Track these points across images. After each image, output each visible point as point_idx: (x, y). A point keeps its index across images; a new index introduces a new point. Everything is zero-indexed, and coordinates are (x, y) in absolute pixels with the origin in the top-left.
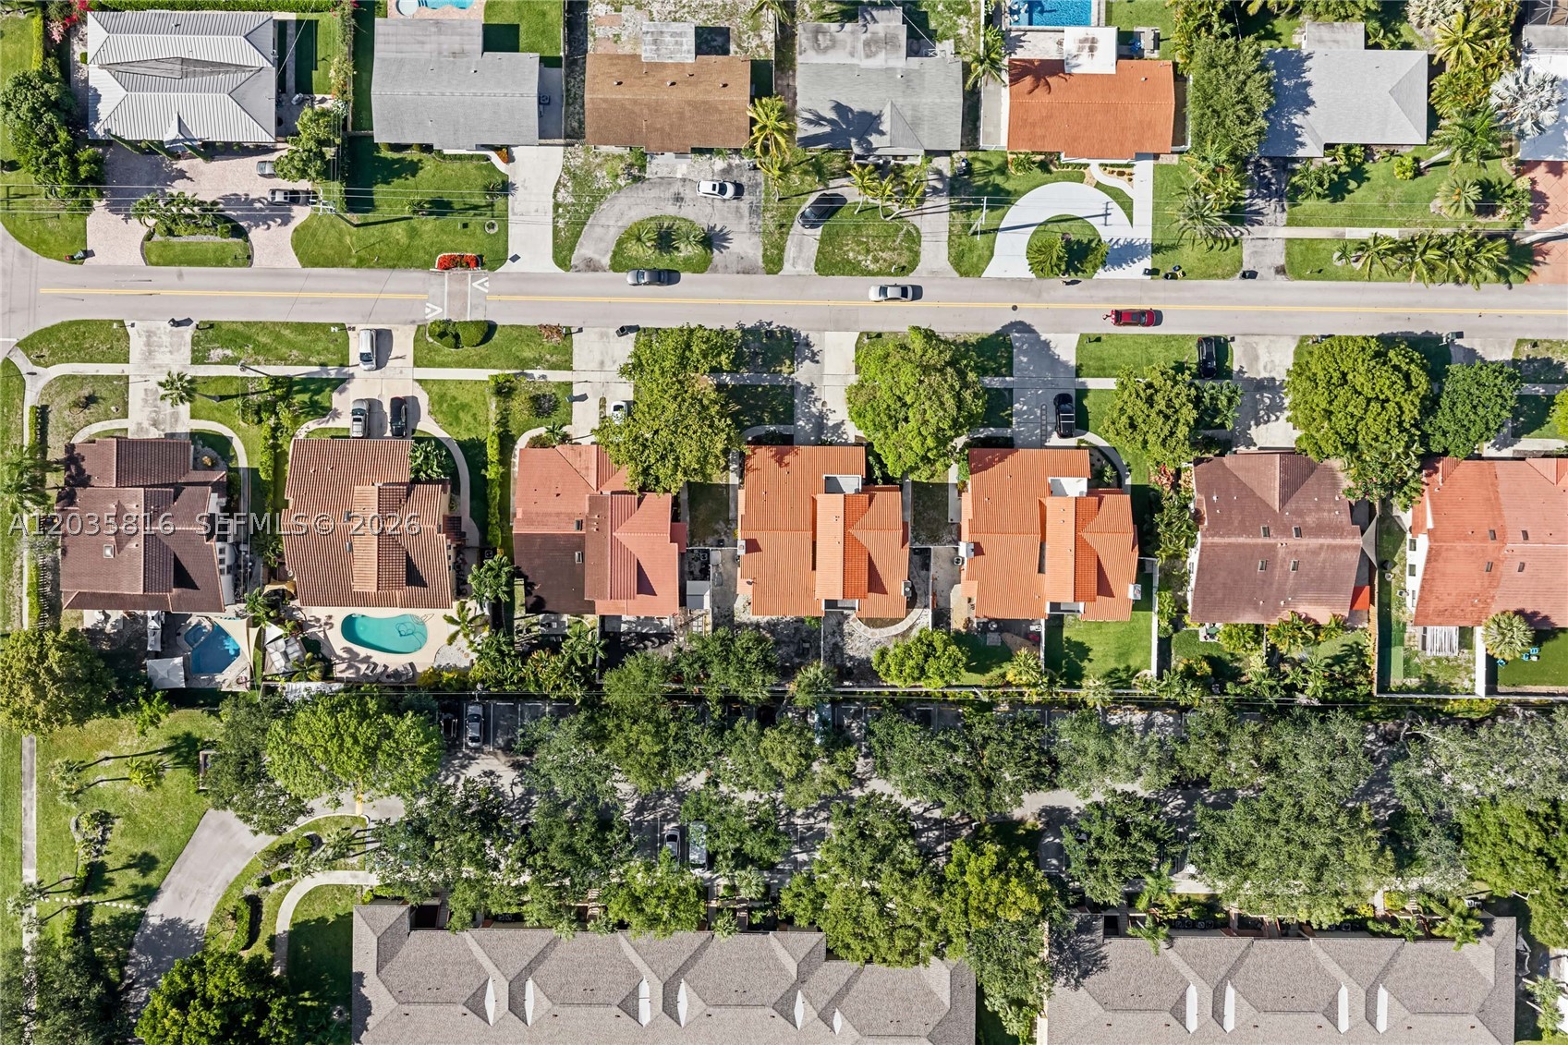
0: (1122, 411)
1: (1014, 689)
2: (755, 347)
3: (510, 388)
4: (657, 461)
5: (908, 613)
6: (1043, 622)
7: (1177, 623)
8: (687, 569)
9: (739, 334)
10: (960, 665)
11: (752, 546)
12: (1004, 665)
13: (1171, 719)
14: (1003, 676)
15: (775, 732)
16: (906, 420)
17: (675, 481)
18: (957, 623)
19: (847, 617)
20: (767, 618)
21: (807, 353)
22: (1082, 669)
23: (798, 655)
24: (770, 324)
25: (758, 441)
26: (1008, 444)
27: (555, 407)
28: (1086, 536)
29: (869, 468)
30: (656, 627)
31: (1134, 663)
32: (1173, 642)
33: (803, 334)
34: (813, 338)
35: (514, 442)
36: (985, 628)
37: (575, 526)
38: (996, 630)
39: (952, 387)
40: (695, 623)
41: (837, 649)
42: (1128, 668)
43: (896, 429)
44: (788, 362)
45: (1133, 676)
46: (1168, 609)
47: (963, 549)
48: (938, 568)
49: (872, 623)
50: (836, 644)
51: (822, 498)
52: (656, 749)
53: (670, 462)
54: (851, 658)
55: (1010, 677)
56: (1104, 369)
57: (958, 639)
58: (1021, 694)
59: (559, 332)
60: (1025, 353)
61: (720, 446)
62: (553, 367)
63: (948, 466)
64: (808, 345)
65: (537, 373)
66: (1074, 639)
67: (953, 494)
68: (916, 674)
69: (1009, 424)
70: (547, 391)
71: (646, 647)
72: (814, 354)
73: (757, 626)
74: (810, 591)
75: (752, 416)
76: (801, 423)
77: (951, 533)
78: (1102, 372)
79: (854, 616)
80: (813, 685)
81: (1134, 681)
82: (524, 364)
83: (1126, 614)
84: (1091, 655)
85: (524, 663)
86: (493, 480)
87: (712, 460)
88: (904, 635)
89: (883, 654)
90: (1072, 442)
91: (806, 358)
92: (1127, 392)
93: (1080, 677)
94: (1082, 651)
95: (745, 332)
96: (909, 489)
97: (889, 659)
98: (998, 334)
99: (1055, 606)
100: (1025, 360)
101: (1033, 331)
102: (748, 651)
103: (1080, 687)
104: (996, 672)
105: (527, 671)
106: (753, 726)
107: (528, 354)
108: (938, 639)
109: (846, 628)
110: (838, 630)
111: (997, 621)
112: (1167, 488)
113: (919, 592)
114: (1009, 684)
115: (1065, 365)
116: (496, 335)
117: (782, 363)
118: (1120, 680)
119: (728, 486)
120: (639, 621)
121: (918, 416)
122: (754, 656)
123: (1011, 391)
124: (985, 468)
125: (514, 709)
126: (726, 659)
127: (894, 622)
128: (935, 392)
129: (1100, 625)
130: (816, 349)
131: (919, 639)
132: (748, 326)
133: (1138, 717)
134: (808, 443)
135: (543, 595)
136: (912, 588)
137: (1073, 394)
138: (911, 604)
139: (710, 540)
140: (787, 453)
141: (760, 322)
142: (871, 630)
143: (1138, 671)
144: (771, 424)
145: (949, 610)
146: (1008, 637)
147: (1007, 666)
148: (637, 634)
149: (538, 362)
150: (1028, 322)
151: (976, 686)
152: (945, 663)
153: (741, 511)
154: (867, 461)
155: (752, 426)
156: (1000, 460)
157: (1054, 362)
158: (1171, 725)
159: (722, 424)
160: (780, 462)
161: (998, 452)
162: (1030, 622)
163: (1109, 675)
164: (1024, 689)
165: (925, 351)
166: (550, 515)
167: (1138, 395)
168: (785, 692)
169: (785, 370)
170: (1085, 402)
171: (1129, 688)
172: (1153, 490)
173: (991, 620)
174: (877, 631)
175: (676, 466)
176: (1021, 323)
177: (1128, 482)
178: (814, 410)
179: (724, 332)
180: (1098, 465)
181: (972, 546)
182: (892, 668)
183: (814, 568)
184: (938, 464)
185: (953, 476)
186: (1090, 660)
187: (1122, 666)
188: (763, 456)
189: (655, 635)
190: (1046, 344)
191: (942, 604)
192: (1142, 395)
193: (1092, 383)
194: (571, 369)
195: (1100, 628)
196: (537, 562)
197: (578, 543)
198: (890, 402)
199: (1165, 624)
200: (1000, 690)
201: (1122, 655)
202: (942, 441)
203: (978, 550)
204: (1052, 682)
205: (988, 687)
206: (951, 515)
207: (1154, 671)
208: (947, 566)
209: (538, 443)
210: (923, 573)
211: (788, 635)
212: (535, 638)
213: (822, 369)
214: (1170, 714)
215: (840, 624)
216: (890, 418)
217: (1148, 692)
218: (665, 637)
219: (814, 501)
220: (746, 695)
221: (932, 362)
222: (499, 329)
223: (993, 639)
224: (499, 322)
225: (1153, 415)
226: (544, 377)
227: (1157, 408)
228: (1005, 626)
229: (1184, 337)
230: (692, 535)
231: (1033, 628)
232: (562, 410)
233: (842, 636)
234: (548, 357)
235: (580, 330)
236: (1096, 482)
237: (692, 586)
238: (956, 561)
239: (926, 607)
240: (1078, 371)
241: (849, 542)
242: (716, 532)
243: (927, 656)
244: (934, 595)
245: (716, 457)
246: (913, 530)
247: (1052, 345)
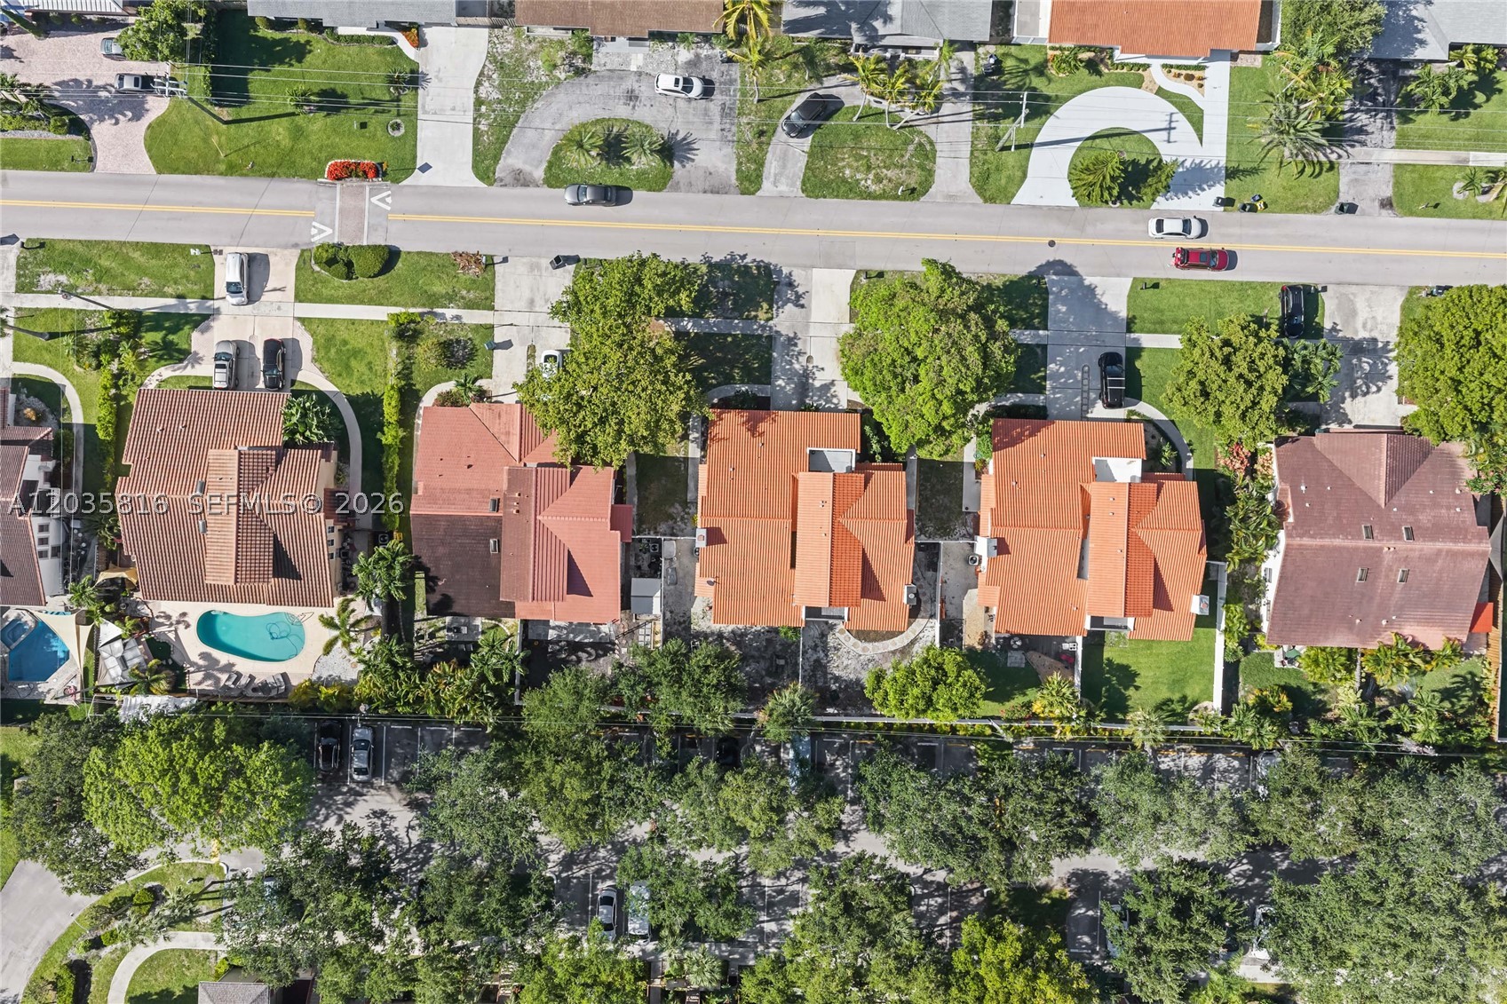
0: (1191, 374)
1: (1042, 723)
2: (724, 285)
3: (415, 331)
4: (595, 425)
5: (910, 624)
6: (1079, 640)
7: (1247, 644)
8: (632, 562)
9: (704, 269)
10: (978, 695)
11: (715, 536)
12: (1029, 691)
13: (1236, 764)
14: (1028, 705)
15: (739, 778)
16: (916, 380)
17: (617, 451)
18: (971, 638)
19: (832, 627)
20: (731, 627)
21: (790, 294)
22: (1126, 699)
23: (769, 674)
24: (743, 257)
25: (726, 404)
26: (1040, 415)
27: (471, 356)
28: (1141, 533)
29: (865, 441)
30: (593, 634)
31: (1192, 692)
32: (1241, 667)
33: (785, 271)
34: (798, 276)
35: (419, 399)
36: (1006, 644)
37: (490, 506)
38: (1020, 648)
39: (976, 337)
40: (641, 631)
41: (819, 667)
42: (1183, 699)
43: (903, 390)
44: (765, 306)
45: (1189, 709)
46: (1238, 627)
47: (982, 546)
48: (948, 567)
49: (863, 635)
50: (818, 661)
51: (804, 477)
52: (586, 796)
53: (611, 428)
54: (837, 679)
55: (1037, 708)
56: (1162, 322)
57: (973, 658)
58: (1051, 730)
59: (478, 262)
60: (1064, 301)
61: (676, 408)
62: (471, 305)
63: (967, 440)
64: (791, 285)
65: (450, 313)
66: (1117, 661)
67: (969, 476)
68: (921, 706)
69: (1041, 390)
70: (461, 335)
71: (579, 660)
72: (798, 297)
73: (720, 636)
74: (787, 594)
75: (718, 373)
76: (780, 382)
77: (965, 524)
78: (1160, 327)
79: (841, 626)
80: (789, 718)
81: (1191, 716)
82: (434, 300)
83: (1187, 632)
84: (1138, 682)
85: (423, 678)
86: (390, 446)
87: (665, 426)
88: (905, 651)
89: (879, 677)
90: (1120, 413)
91: (789, 300)
92: (1197, 352)
93: (1125, 709)
94: (1127, 676)
95: (712, 266)
96: (914, 468)
97: (886, 685)
98: (1031, 276)
99: (1097, 621)
100: (1064, 309)
101: (1075, 274)
102: (706, 669)
103: (1123, 722)
104: (1019, 700)
105: (426, 689)
106: (711, 770)
107: (439, 288)
108: (950, 660)
109: (831, 641)
110: (821, 643)
111: (1021, 637)
112: (1241, 474)
113: (923, 599)
114: (1035, 716)
115: (1113, 316)
116: (399, 264)
117: (757, 307)
118: (1173, 713)
119: (686, 459)
120: (571, 628)
121: (931, 374)
122: (712, 678)
123: (1044, 347)
124: (1013, 443)
125: (413, 733)
126: (678, 680)
127: (892, 635)
128: (955, 343)
129: (1150, 644)
130: (800, 290)
131: (926, 661)
132: (716, 259)
133: (1196, 760)
134: (789, 408)
135: (451, 593)
136: (917, 595)
137: (1123, 353)
138: (914, 613)
139: (663, 527)
140: (762, 420)
141: (732, 254)
142: (861, 644)
143: (1196, 703)
144: (742, 382)
145: (960, 621)
146: (1035, 657)
147: (1032, 693)
148: (569, 643)
149: (451, 299)
150: (1068, 261)
151: (993, 718)
152: (959, 692)
153: (702, 492)
154: (863, 433)
155: (719, 384)
156: (1031, 435)
157: (1100, 311)
158: (1236, 771)
159: (680, 380)
160: (753, 430)
161: (1029, 424)
162: (1063, 639)
163: (1159, 708)
164: (1055, 724)
165: (943, 291)
166: (459, 491)
167: (1212, 355)
168: (753, 721)
169: (762, 315)
170: (1138, 364)
171: (1185, 724)
172: (1222, 475)
173: (1013, 636)
174: (870, 646)
175: (620, 432)
176: (1061, 263)
177: (1190, 465)
178: (797, 366)
179: (686, 267)
180: (1154, 443)
181: (995, 542)
182: (891, 696)
183: (793, 565)
184: (954, 436)
185: (969, 454)
186: (1137, 688)
187: (1176, 697)
188: (731, 423)
189: (592, 645)
190: (1091, 290)
191: (952, 613)
192: (1218, 353)
193: (1148, 341)
194: (492, 308)
195: (1149, 648)
196: (441, 550)
197: (493, 529)
198: (896, 355)
199: (1233, 645)
200: (1023, 725)
201: (1177, 683)
202: (962, 407)
203: (1002, 547)
204: (1091, 715)
205: (1008, 720)
206: (965, 502)
207: (1217, 703)
208: (960, 565)
209: (448, 400)
210: (930, 574)
211: (758, 649)
212: (440, 645)
213: (808, 316)
214: (1235, 758)
215: (823, 636)
216: (895, 376)
217: (1210, 730)
218: (603, 647)
219: (795, 481)
220: (704, 725)
221: (950, 306)
222: (403, 256)
223: (1015, 659)
224: (404, 247)
225: (1232, 380)
226: (458, 317)
227: (1236, 371)
228: (1031, 643)
229: (1263, 284)
230: (641, 520)
231: (1066, 646)
232: (479, 359)
233: (826, 650)
234: (464, 292)
235: (505, 260)
236: (1152, 465)
237: (639, 585)
238: (971, 559)
239: (933, 616)
240: (1130, 325)
241: (838, 534)
242: (671, 517)
243: (935, 683)
244: (943, 601)
245: (671, 422)
246: (919, 519)
247: (1098, 291)
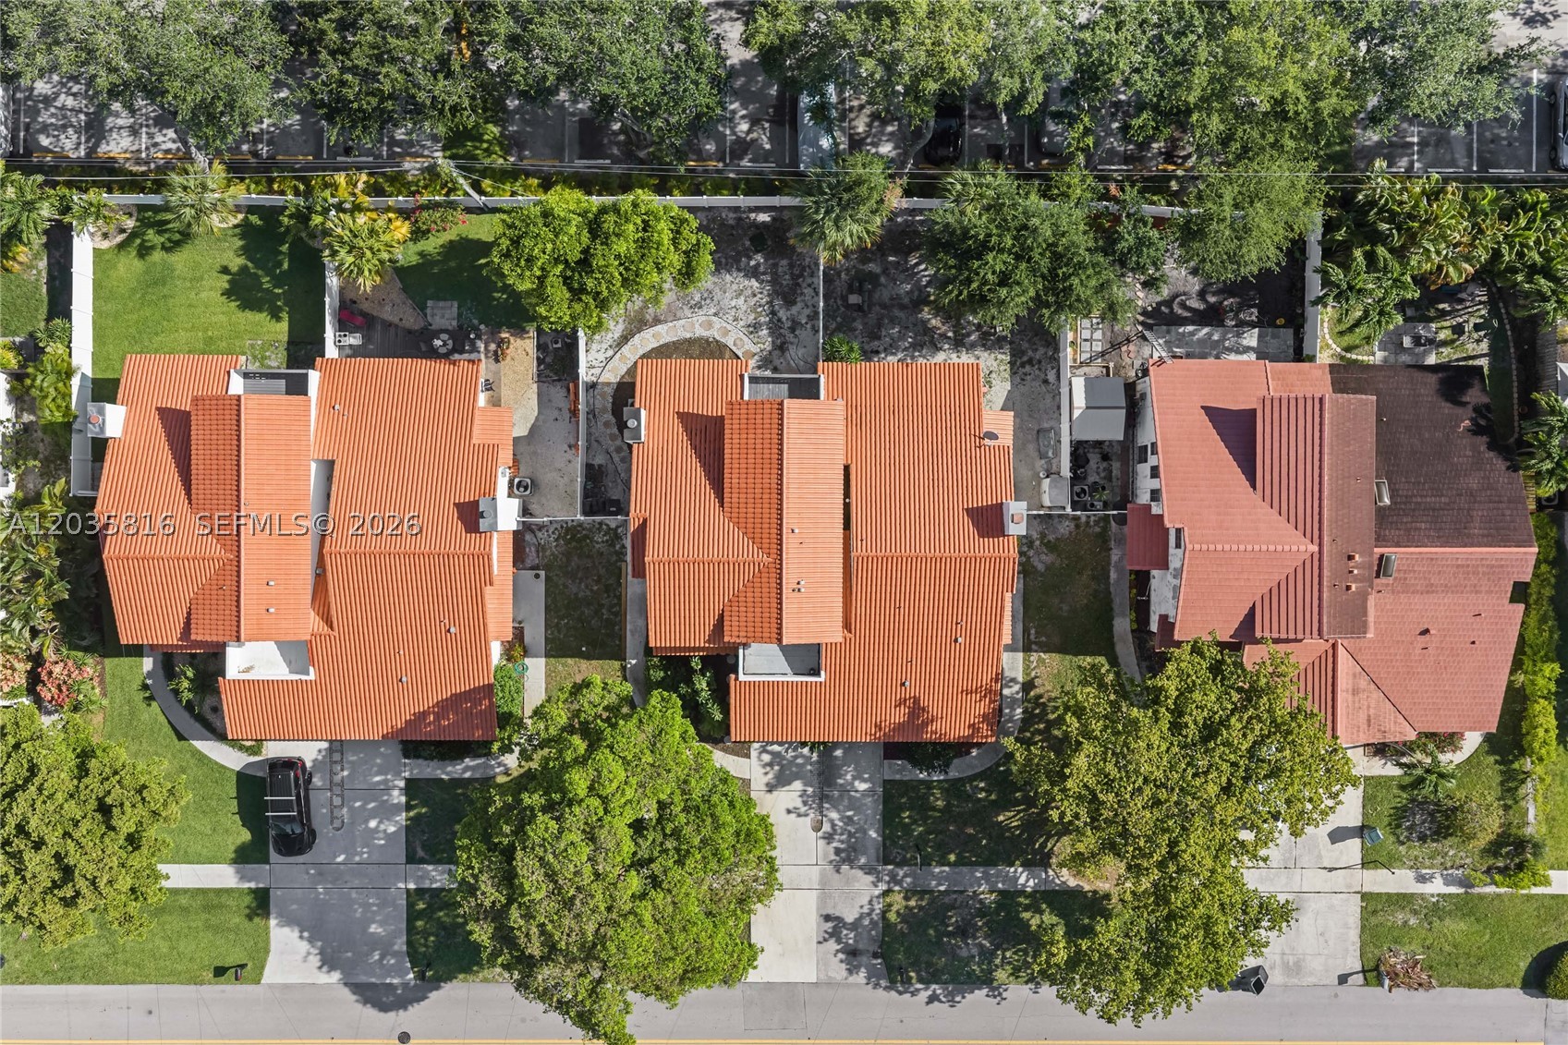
0: (133, 841)
1: (391, 201)
2: (968, 948)
3: (1496, 854)
4: (1224, 723)
5: (632, 371)
6: (331, 351)
7: (31, 352)
8: (1116, 466)
9: (1001, 975)
10: (505, 243)
11: (989, 521)
12: (414, 260)
13: (45, 141)
14: (418, 234)
15: (953, 72)
16: (638, 827)
17: (1182, 675)
18: (523, 351)
19: (766, 362)
20: (940, 357)
21: (850, 937)
22: (246, 251)
23: (873, 278)
24: (933, 999)
25: (962, 748)
26: (412, 747)
27: (1399, 815)
28: (215, 549)
29: (721, 693)
30: (1182, 340)
31: (129, 265)
32: (43, 311)
33: (861, 976)
34: (838, 970)
35: (1488, 738)
36: (461, 342)
37: (1395, 566)
38: (436, 334)
39: (528, 916)
40: (1098, 347)
41: (786, 292)
42: (144, 251)
43: (662, 806)
44: (892, 917)
45: (134, 235)
46: (44, 381)
47: (507, 514)
48: (567, 472)
49: (711, 349)
50: (789, 302)
51: (830, 632)
52: (1237, 34)
53: (1193, 721)
54: (754, 273)
55: (402, 229)
56: (208, 908)
57: (516, 314)
58: (374, 190)
59: (1394, 976)
60: (375, 942)
61: (1081, 761)
62: (1402, 900)
63: (538, 713)
64: (852, 954)
65: (1437, 887)
66: (262, 317)
67: (536, 633)
68: (609, 221)
69: (412, 787)
70: (1417, 850)
71: (1202, 295)
72: (835, 934)
73: (959, 343)
74: (855, 419)
75: (969, 797)
76: (862, 786)
77: (540, 548)
78: (210, 899)
79: (752, 363)
80: (846, 196)
81: (130, 223)
82: (1465, 906)
83: (135, 371)
84: (223, 283)
85: (1497, 254)
86: (1546, 659)
87: (1096, 726)
88: (638, 324)
89: (687, 274)
90: (274, 750)
91: (855, 926)
92: (125, 883)
93: (245, 230)
94: (243, 291)
95: (987, 981)
96: (632, 643)
97: (675, 260)
98: (436, 983)
99: (297, 387)
100: (373, 928)
101: (357, 988)
102: (1004, 280)
103: (251, 209)
104: (432, 244)
105: (1495, 231)
106: (1007, 86)
107: (1456, 927)
108: (558, 306)
109: (765, 341)
110: (782, 336)
111: (433, 354)
112: (49, 654)
113: (609, 417)
114: (405, 214)
115: (288, 920)
116: (1523, 965)
117: (906, 916)
118: (160, 227)
119: (1027, 649)
120: (1216, 350)
121: (611, 845)
122: (996, 262)
123: (411, 859)
124: (457, 699)
126: (1057, 257)
127: (663, 352)
128: (568, 903)
129: (209, 347)
130: (832, 945)
131: (603, 305)
132: (981, 994)
133: (117, 146)
134: (850, 747)
135: (1447, 408)
136: (622, 426)
137: (274, 856)
138: (624, 393)
139: (1065, 529)
140: (900, 727)
141: (953, 1003)
142: (714, 333)
143: (121, 246)
144: (928, 784)
145: (541, 378)
146: (411, 320)
147: (407, 255)
148: (1221, 324)
149: (1435, 910)
150: (370, 1012)
151: (481, 210)
152: (540, 248)
153: (1008, 596)
154: (725, 710)
155: (972, 778)
156: (424, 714)
157: (314, 928)
158: (45, 129)
159: (1069, 808)
160: (916, 709)
161: (428, 731)
162: (356, 352)
163: (186, 236)
164: (366, 200)
165: (593, 992)
166: (1447, 589)
167: (93, 882)
168: (908, 193)
169: (898, 900)
170: (246, 836)
171: (142, 208)
172: (86, 650)
173: (446, 356)
174: (700, 332)
175: (1178, 712)
176: (384, 1008)
177: (148, 664)
178: (834, 815)
179: (1031, 980)
180: (209, 701)
181: (483, 524)
182: (666, 237)
183: (847, 469)
184: (563, 720)
185: (536, 678)
186: (225, 270)
187: (157, 256)
188: (953, 720)
189: (1183, 321)
190: (328, 962)
191: (557, 393)
192: (82, 884)
193: (224, 876)
194: (1365, 896)
195: (209, 341)
196: (1473, 482)
197: (1390, 524)
198: (676, 873)
199: (54, 349)
200: (425, 198)
201: (156, 282)
202: (549, 781)
203: (471, 516)
204: (303, 217)
205: (452, 205)
206: (540, 587)
207: (83, 249)
208: (547, 477)
209: (1449, 740)
210: (599, 460)
211: (893, 321)
212: (1443, 314)
213: (822, 901)
214: (47, 150)
215: (781, 347)
216: (676, 833)
217: (92, 196)
218: (1161, 318)
219: (847, 625)
220: (999, 179)
221: (579, 967)
222: (1518, 982)
223: (444, 315)
224: (1515, 998)
225: (53, 838)
226: (1422, 879)
227: (46, 855)
228: (416, 344)
229: (33, 980)
230: (1103, 540)
231: (354, 340)
232: (1385, 809)
233: (775, 327)
234: (1413, 921)
235: (1343, 979)
236: (209, 664)
237: (1111, 428)
238: (524, 487)
239: (592, 386)
240: (261, 903)
241: (774, 541)
242: (1051, 547)
243: (585, 263)
244: (574, 412)
245: (1087, 734)
246: (622, 553)
247: (315, 960)
